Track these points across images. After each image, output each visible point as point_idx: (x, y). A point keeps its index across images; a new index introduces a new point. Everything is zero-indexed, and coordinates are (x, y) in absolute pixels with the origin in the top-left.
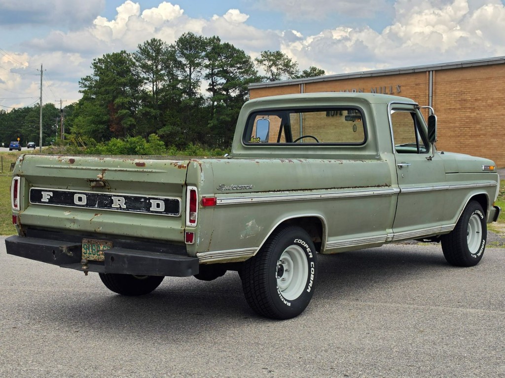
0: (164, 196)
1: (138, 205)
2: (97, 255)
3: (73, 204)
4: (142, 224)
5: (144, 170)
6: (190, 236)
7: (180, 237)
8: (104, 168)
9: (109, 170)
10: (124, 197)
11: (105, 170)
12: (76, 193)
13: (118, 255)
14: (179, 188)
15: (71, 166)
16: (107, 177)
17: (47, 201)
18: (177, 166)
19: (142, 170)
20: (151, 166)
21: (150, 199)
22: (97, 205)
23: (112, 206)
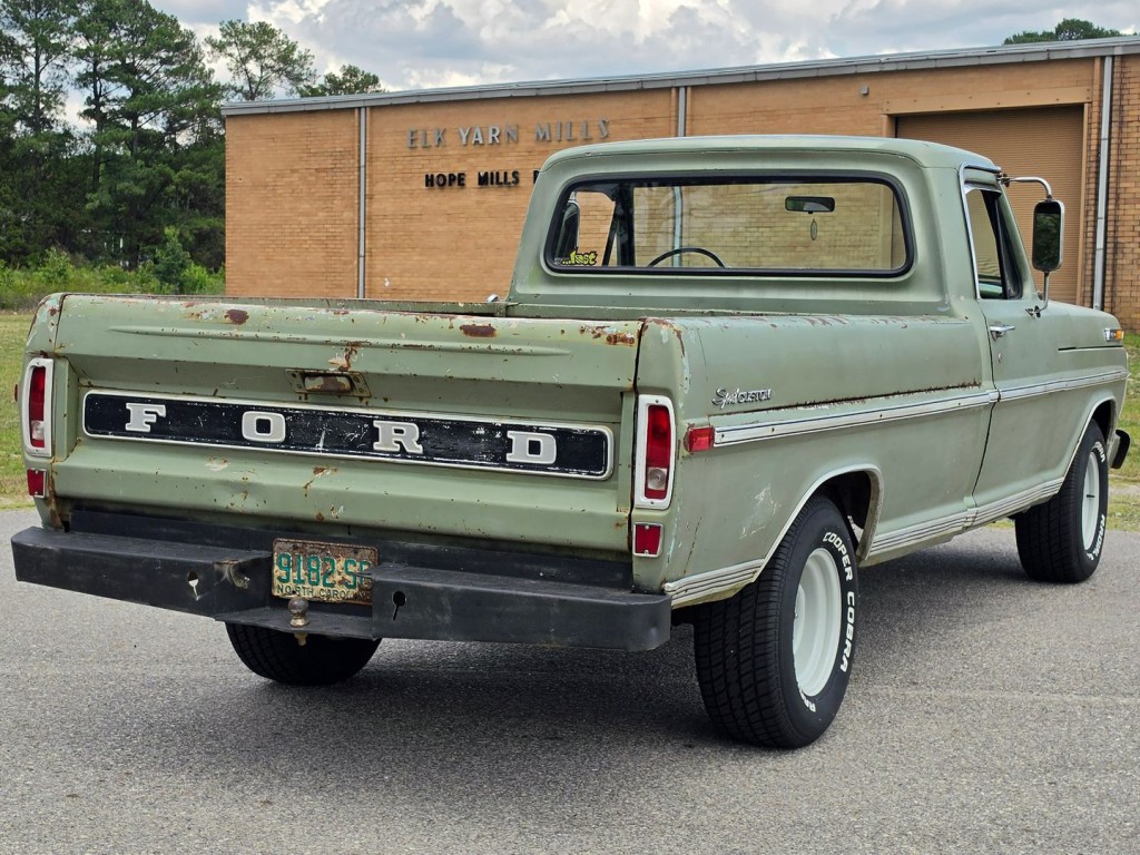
0: (552, 420)
1: (463, 445)
2: (325, 585)
3: (240, 440)
4: (485, 500)
5: (494, 347)
6: (649, 537)
7: (617, 539)
8: (353, 340)
9: (371, 345)
10: (418, 422)
11: (357, 344)
12: (249, 408)
13: (420, 587)
14: (612, 401)
15: (236, 331)
16: (361, 363)
17: (148, 429)
18: (604, 337)
19: (484, 346)
20: (515, 337)
21: (505, 428)
22: (321, 444)
23: (375, 448)
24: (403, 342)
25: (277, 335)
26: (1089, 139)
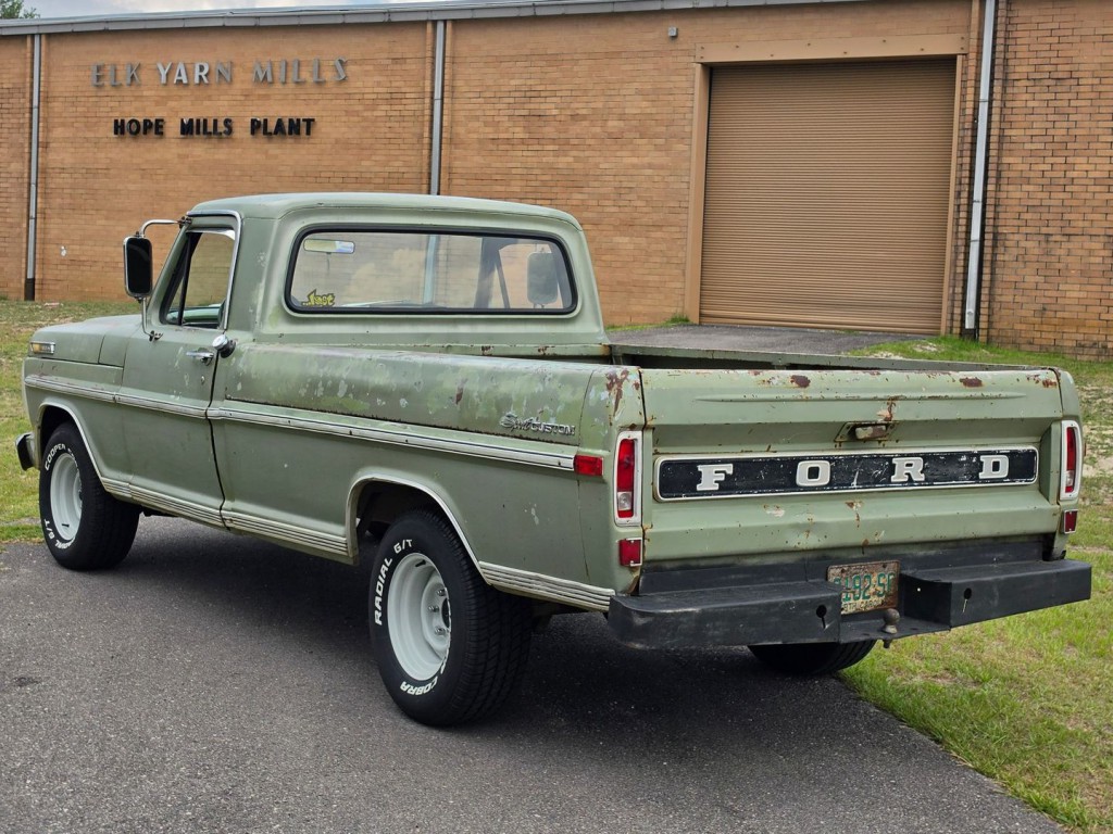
0: (1006, 444)
1: (952, 470)
2: (864, 598)
4: (976, 510)
5: (985, 394)
7: (1053, 525)
8: (893, 395)
9: (906, 399)
10: (924, 455)
11: (896, 398)
12: (804, 459)
15: (803, 393)
18: (1041, 383)
19: (979, 394)
20: (994, 386)
21: (979, 454)
22: (855, 483)
23: (892, 480)
24: (928, 395)
25: (838, 395)
26: (963, 100)
